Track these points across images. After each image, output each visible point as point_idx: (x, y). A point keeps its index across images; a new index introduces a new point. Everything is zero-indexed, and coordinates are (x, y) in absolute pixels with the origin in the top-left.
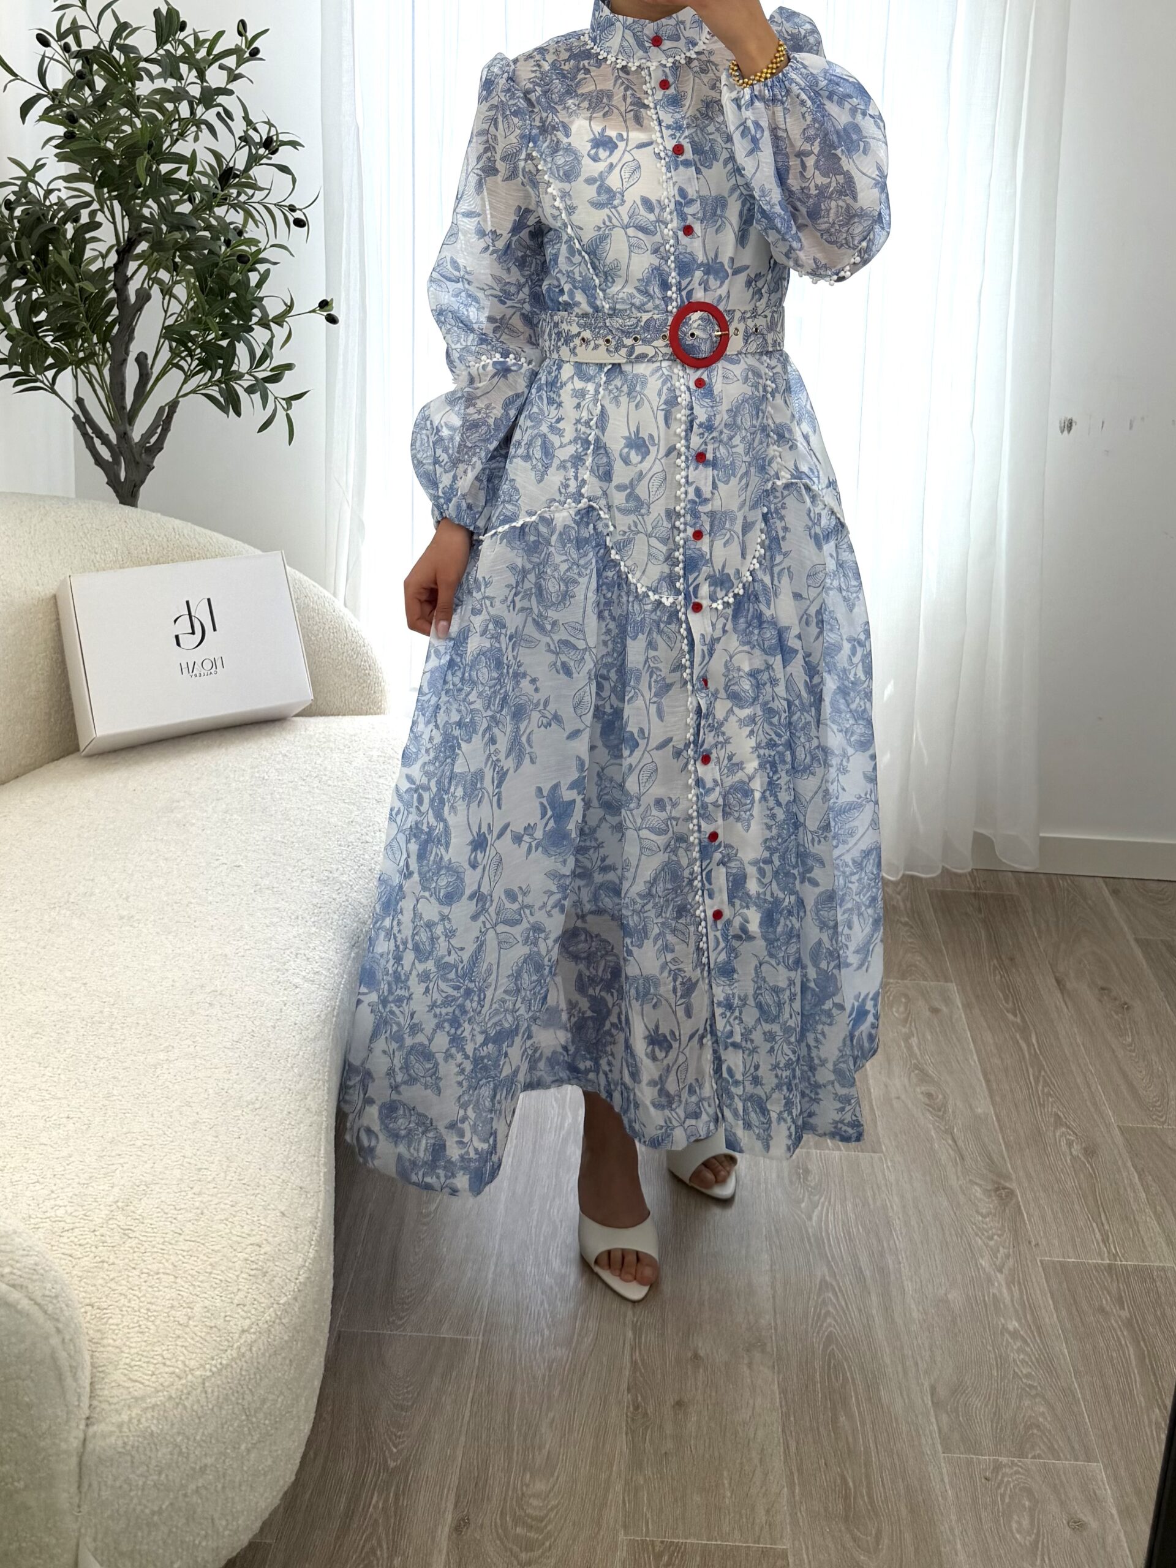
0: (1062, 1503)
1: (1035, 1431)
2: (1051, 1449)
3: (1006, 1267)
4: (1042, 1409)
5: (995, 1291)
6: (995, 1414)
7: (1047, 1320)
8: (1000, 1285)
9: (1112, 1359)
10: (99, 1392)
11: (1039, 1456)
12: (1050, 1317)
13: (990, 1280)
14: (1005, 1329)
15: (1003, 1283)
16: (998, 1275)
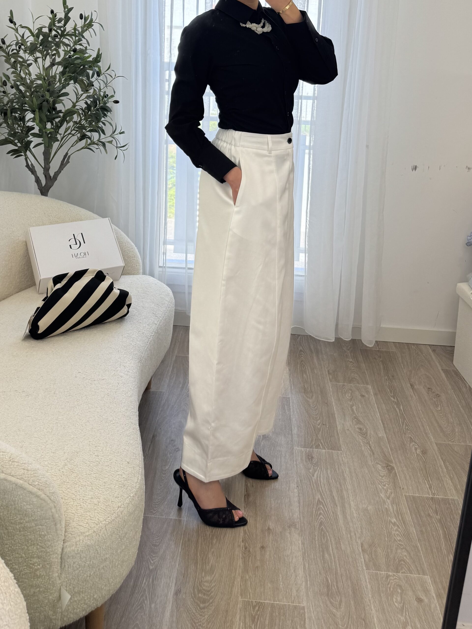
0: (414, 591)
1: (403, 562)
2: (409, 570)
3: (391, 497)
4: (405, 554)
5: (387, 507)
6: (386, 556)
7: (407, 519)
8: (388, 504)
9: (433, 535)
10: (67, 530)
11: (404, 573)
12: (408, 518)
13: (384, 502)
14: (390, 522)
15: (390, 504)
16: (388, 500)
